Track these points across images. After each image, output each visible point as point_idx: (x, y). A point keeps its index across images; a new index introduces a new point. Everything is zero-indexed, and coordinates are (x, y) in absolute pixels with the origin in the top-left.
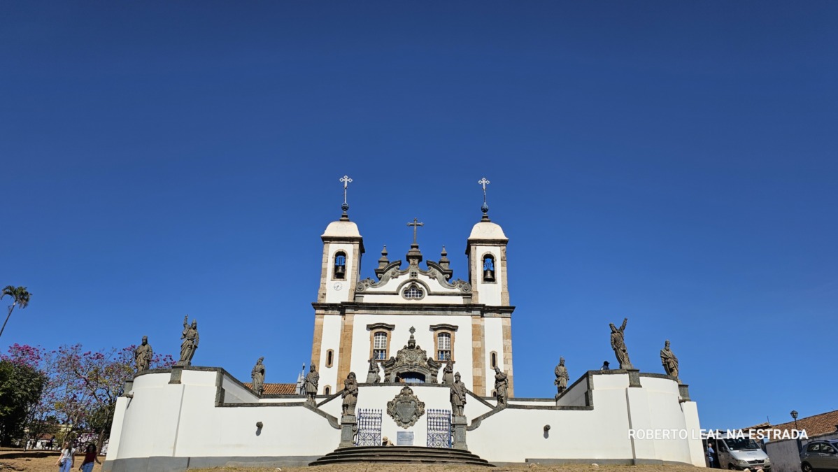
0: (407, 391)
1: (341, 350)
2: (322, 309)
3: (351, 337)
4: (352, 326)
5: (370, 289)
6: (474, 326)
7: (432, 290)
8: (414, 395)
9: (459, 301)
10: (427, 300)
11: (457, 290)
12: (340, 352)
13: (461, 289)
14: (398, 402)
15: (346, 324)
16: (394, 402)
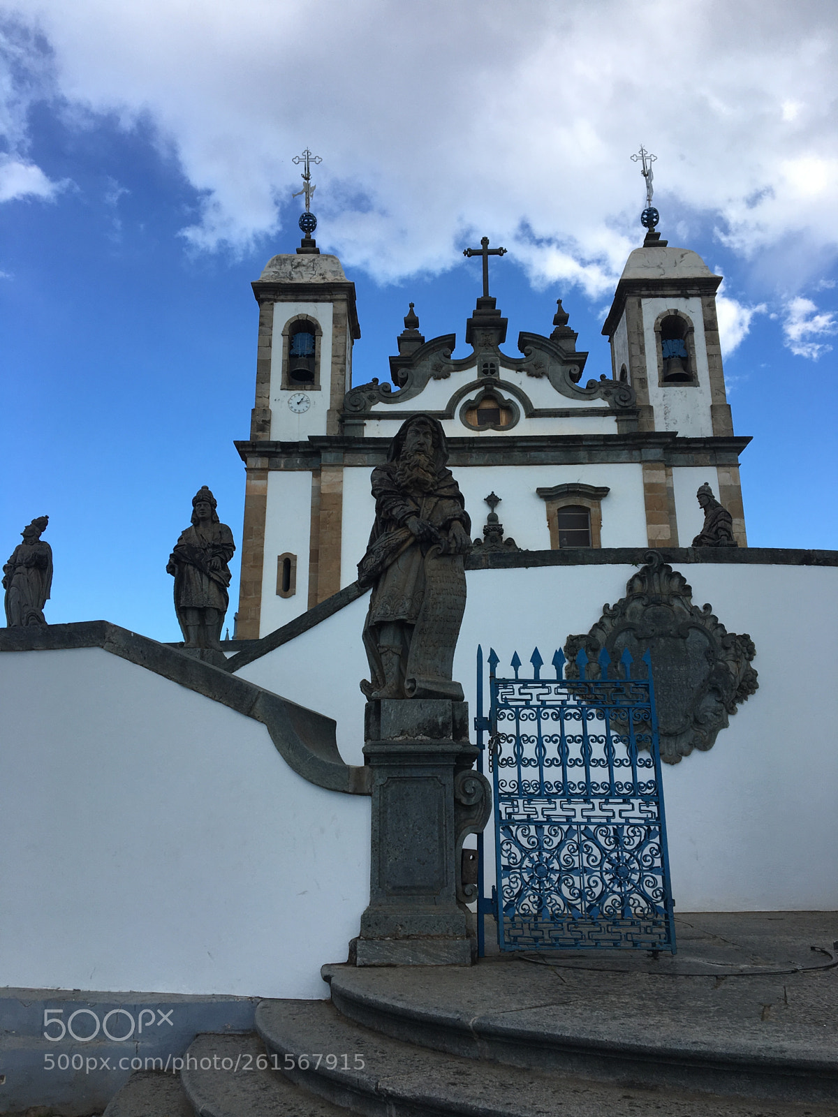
0: (659, 586)
1: (315, 556)
2: (262, 455)
3: (339, 521)
4: (340, 496)
5: (380, 407)
6: (649, 488)
7: (537, 405)
8: (698, 601)
9: (608, 426)
10: (525, 428)
11: (600, 403)
12: (311, 560)
13: (611, 398)
14: (622, 639)
15: (325, 490)
16: (601, 636)
